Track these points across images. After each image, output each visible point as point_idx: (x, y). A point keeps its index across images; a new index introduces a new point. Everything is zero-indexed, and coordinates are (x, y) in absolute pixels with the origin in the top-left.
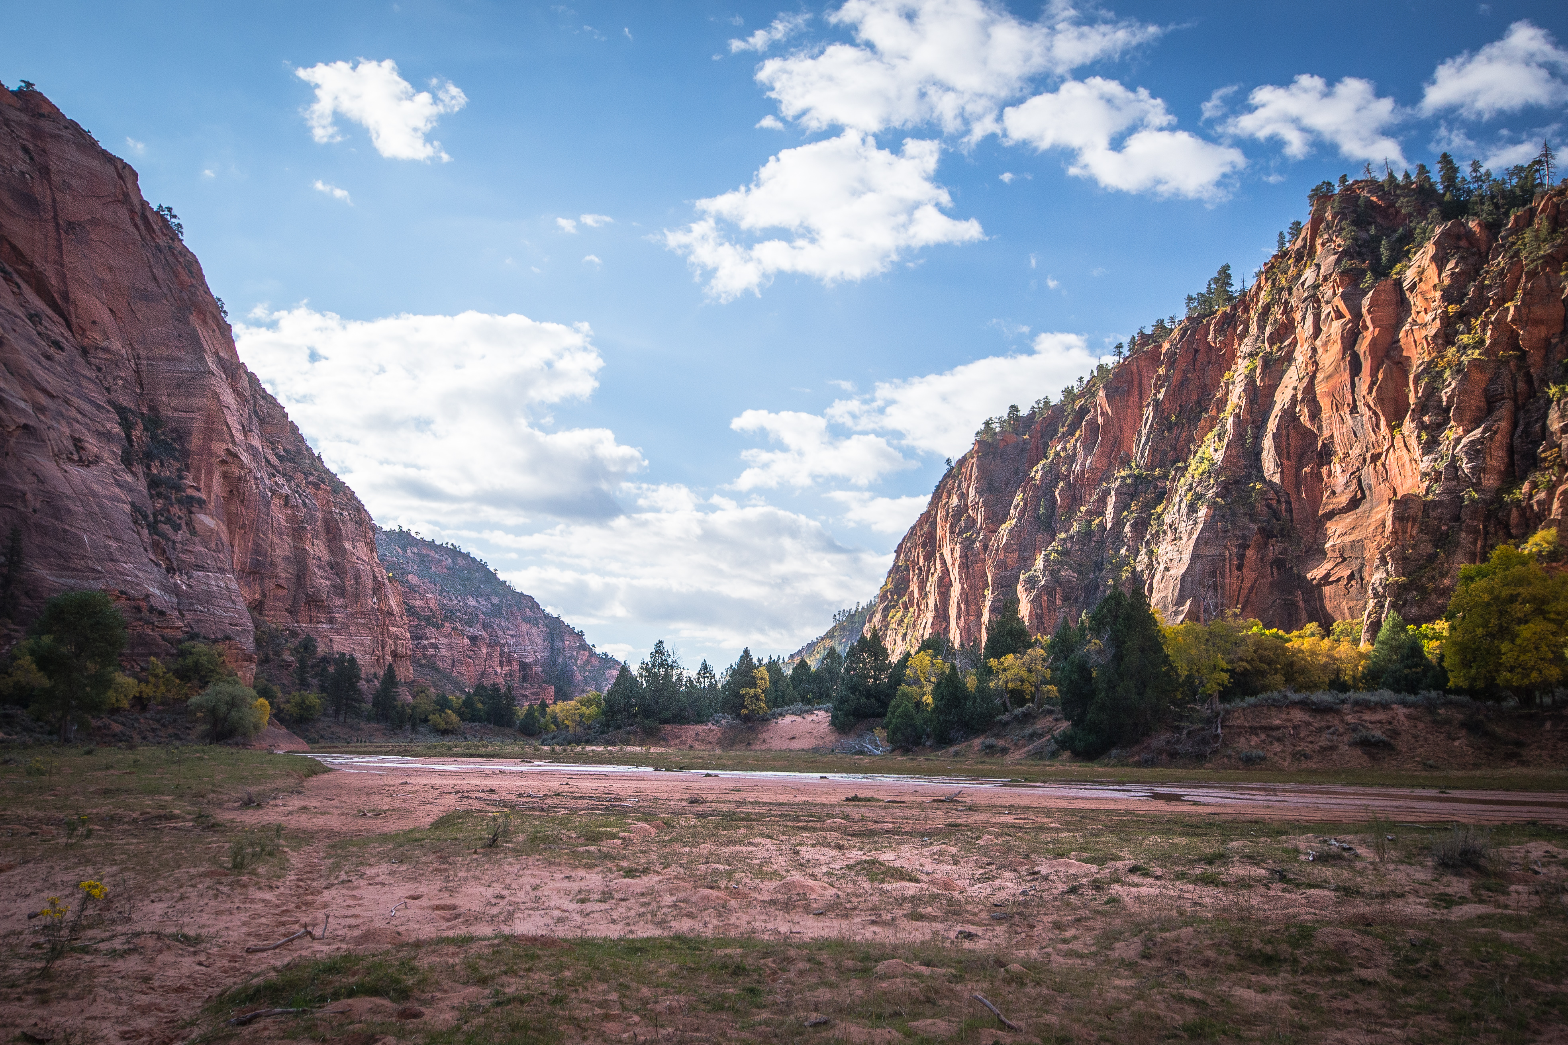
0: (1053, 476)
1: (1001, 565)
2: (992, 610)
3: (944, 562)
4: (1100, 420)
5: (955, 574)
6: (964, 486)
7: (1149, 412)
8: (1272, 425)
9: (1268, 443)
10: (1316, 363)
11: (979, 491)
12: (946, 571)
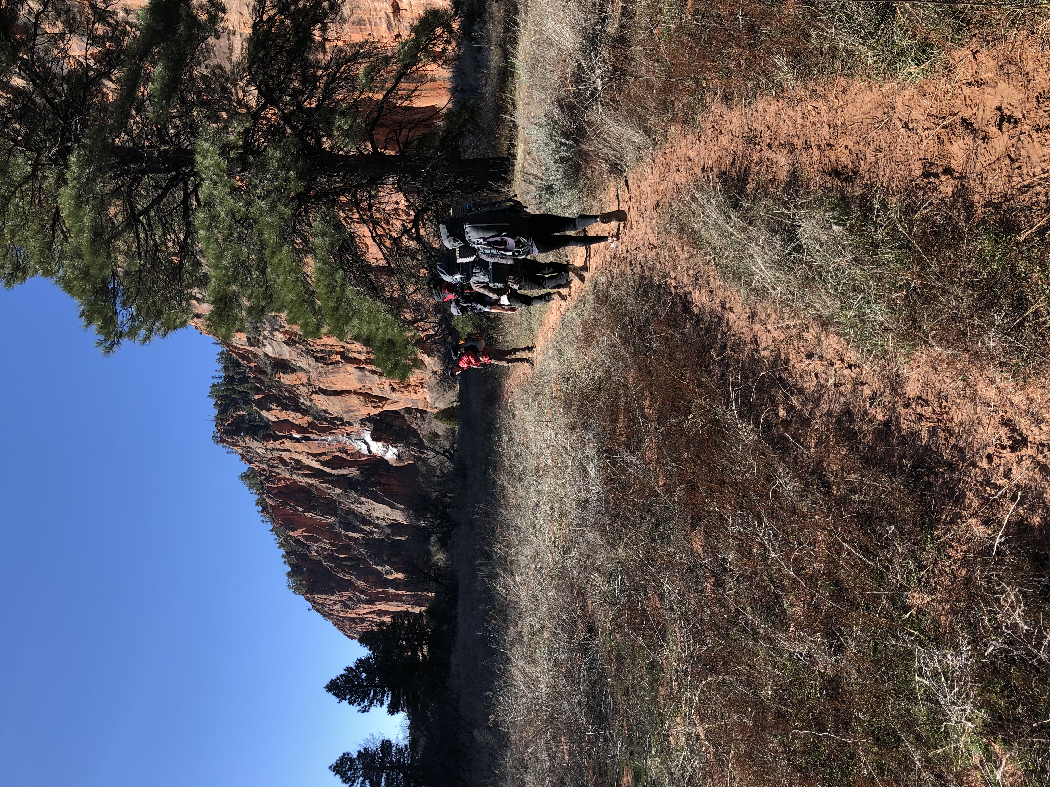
0: (331, 558)
1: (375, 585)
2: (397, 589)
3: (369, 613)
4: (305, 534)
5: (376, 607)
6: (329, 602)
7: (308, 515)
8: (328, 470)
9: (335, 472)
10: (302, 452)
11: (333, 594)
12: (374, 612)
